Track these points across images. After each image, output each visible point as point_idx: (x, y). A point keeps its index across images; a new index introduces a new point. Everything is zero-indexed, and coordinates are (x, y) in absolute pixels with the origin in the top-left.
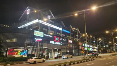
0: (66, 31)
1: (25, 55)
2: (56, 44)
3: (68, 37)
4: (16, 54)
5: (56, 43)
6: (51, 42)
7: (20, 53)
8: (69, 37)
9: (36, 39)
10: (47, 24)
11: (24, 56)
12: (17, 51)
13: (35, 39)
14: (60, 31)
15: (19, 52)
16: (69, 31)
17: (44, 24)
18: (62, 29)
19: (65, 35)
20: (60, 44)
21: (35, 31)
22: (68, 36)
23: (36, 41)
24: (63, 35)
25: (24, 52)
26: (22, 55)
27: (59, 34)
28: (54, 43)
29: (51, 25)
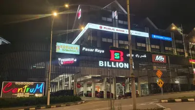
0: (161, 38)
1: (40, 93)
2: (116, 68)
3: (168, 51)
4: (20, 92)
5: (115, 64)
6: (101, 63)
7: (28, 89)
8: (170, 49)
9: (62, 61)
10: (109, 29)
11: (37, 95)
12: (22, 86)
13: (59, 59)
14: (144, 38)
15: (26, 86)
16: (170, 36)
17: (103, 29)
18: (150, 35)
19: (157, 47)
20: (126, 66)
21: (58, 44)
22: (166, 48)
23: (62, 63)
24: (153, 46)
25: (37, 87)
26: (32, 93)
27: (143, 45)
28: (110, 64)
29: (118, 29)
